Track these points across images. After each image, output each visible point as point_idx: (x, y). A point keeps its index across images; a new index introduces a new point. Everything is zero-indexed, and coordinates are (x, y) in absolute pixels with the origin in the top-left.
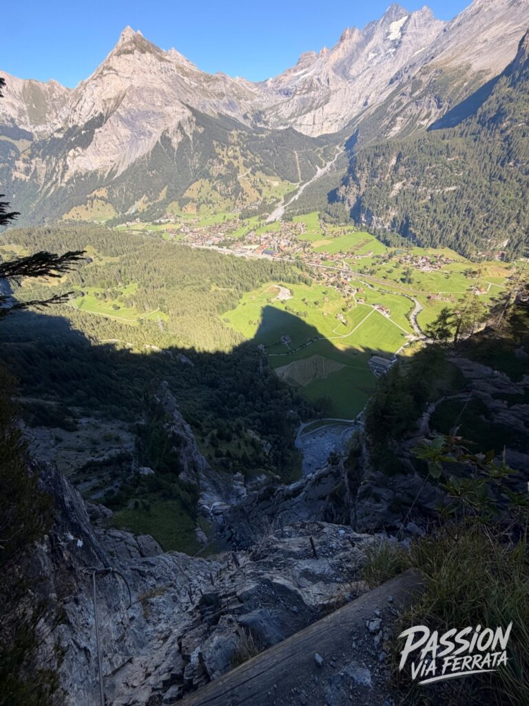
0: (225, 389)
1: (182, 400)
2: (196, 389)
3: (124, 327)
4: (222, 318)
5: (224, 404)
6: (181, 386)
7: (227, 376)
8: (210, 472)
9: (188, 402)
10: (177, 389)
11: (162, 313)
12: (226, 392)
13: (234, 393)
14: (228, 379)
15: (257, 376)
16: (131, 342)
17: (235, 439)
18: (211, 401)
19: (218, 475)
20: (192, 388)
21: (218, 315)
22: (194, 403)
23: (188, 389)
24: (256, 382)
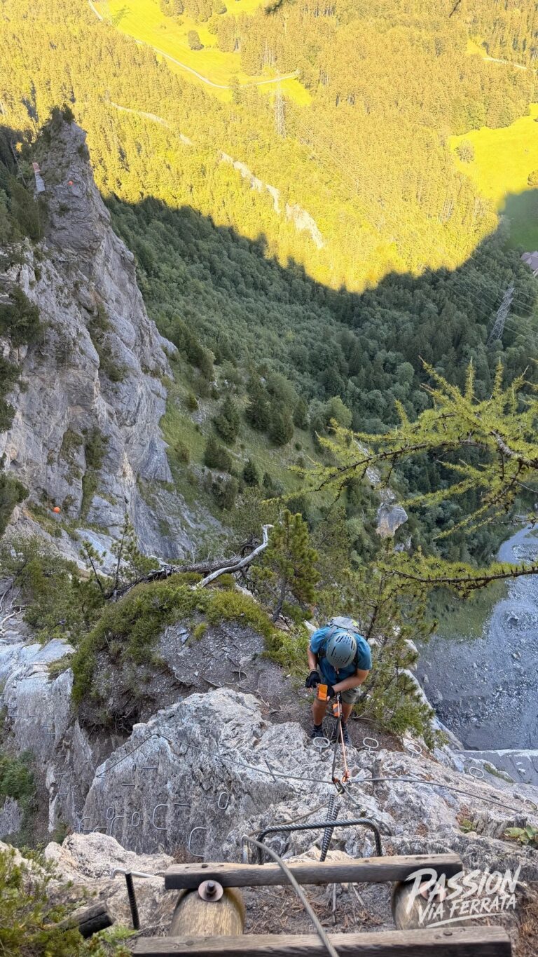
0: (372, 337)
1: (248, 320)
2: (298, 308)
3: (187, 92)
4: (454, 142)
5: (353, 372)
6: (264, 288)
7: (397, 306)
8: (162, 492)
9: (260, 330)
10: (251, 291)
11: (301, 87)
12: (372, 344)
13: (392, 355)
14: (396, 313)
15: (480, 332)
16: (190, 136)
17: (298, 447)
18: (321, 350)
19: (186, 514)
20: (291, 302)
21: (446, 129)
22: (275, 337)
23: (279, 300)
24: (466, 347)
